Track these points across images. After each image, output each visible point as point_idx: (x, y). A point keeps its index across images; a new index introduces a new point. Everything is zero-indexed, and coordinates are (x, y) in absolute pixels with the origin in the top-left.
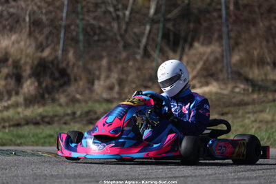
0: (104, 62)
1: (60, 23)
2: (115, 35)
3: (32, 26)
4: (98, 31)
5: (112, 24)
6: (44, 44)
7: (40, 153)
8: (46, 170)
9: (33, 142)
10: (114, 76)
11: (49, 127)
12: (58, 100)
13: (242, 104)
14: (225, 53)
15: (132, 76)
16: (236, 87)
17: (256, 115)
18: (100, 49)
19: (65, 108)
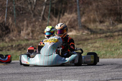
0: (25, 23)
1: (5, 6)
4: (22, 9)
5: (28, 6)
10: (30, 29)
11: (1, 52)
12: (5, 40)
13: (86, 40)
14: (78, 18)
15: (38, 29)
16: (84, 32)
17: (92, 44)
18: (23, 17)
19: (8, 43)
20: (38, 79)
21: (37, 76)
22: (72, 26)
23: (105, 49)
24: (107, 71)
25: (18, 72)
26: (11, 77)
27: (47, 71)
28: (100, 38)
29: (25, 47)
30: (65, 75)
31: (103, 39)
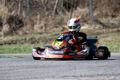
0: (38, 17)
2: (43, 4)
3: (6, 1)
4: (35, 3)
6: (12, 9)
7: (12, 57)
8: (15, 64)
9: (8, 52)
10: (43, 23)
11: (15, 45)
12: (19, 33)
13: (99, 34)
14: (90, 12)
15: (51, 22)
16: (96, 26)
17: (104, 39)
18: (36, 11)
19: (22, 37)
20: (53, 72)
21: (52, 69)
22: (84, 20)
23: (117, 43)
25: (32, 65)
26: (26, 70)
28: (112, 32)
29: (39, 40)
30: (79, 69)
31: (115, 33)
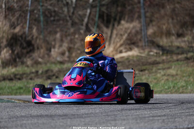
0: (58, 35)
1: (27, 8)
2: (66, 16)
3: (7, 11)
4: (53, 14)
5: (64, 9)
6: (16, 23)
7: (13, 100)
8: (18, 112)
9: (8, 92)
10: (65, 45)
11: (19, 81)
12: (26, 63)
13: (155, 63)
14: (143, 28)
15: (78, 45)
16: (151, 51)
17: (165, 71)
18: (55, 26)
19: (31, 68)
21: (77, 121)
22: (133, 42)
23: (184, 78)
24: (188, 114)
25: (47, 114)
26: (36, 121)
27: (92, 113)
28: (178, 60)
29: (58, 74)
30: (122, 120)
31: (182, 62)
